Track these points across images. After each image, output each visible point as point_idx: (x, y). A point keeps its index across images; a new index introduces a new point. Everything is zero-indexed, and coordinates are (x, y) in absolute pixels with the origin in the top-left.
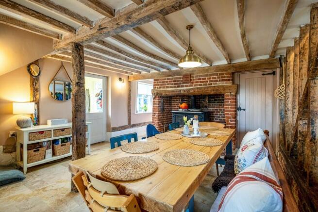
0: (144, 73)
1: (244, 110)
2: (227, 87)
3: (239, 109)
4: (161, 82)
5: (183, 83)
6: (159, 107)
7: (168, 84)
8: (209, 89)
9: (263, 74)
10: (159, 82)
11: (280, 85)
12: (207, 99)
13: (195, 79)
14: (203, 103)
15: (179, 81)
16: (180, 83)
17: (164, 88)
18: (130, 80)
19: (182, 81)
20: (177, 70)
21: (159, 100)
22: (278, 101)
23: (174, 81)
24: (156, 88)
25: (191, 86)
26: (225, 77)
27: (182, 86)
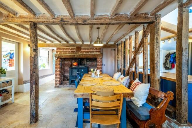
0: (48, 42)
1: (104, 65)
2: (98, 54)
3: (102, 65)
4: (62, 50)
5: (76, 51)
6: (60, 65)
7: (67, 51)
8: (90, 55)
9: (111, 50)
10: (61, 50)
11: (117, 55)
12: (85, 60)
13: (83, 50)
14: (83, 62)
15: (74, 50)
16: (75, 51)
17: (64, 53)
19: (75, 50)
20: (72, 44)
21: (60, 60)
22: (117, 61)
23: (70, 50)
24: (58, 53)
25: (80, 53)
26: (97, 50)
27: (76, 53)
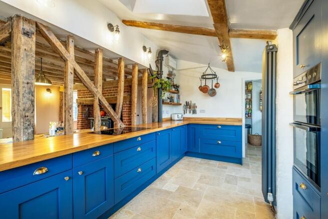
6: (82, 114)
10: (81, 93)
18: (60, 90)
21: (81, 108)
24: (79, 98)
